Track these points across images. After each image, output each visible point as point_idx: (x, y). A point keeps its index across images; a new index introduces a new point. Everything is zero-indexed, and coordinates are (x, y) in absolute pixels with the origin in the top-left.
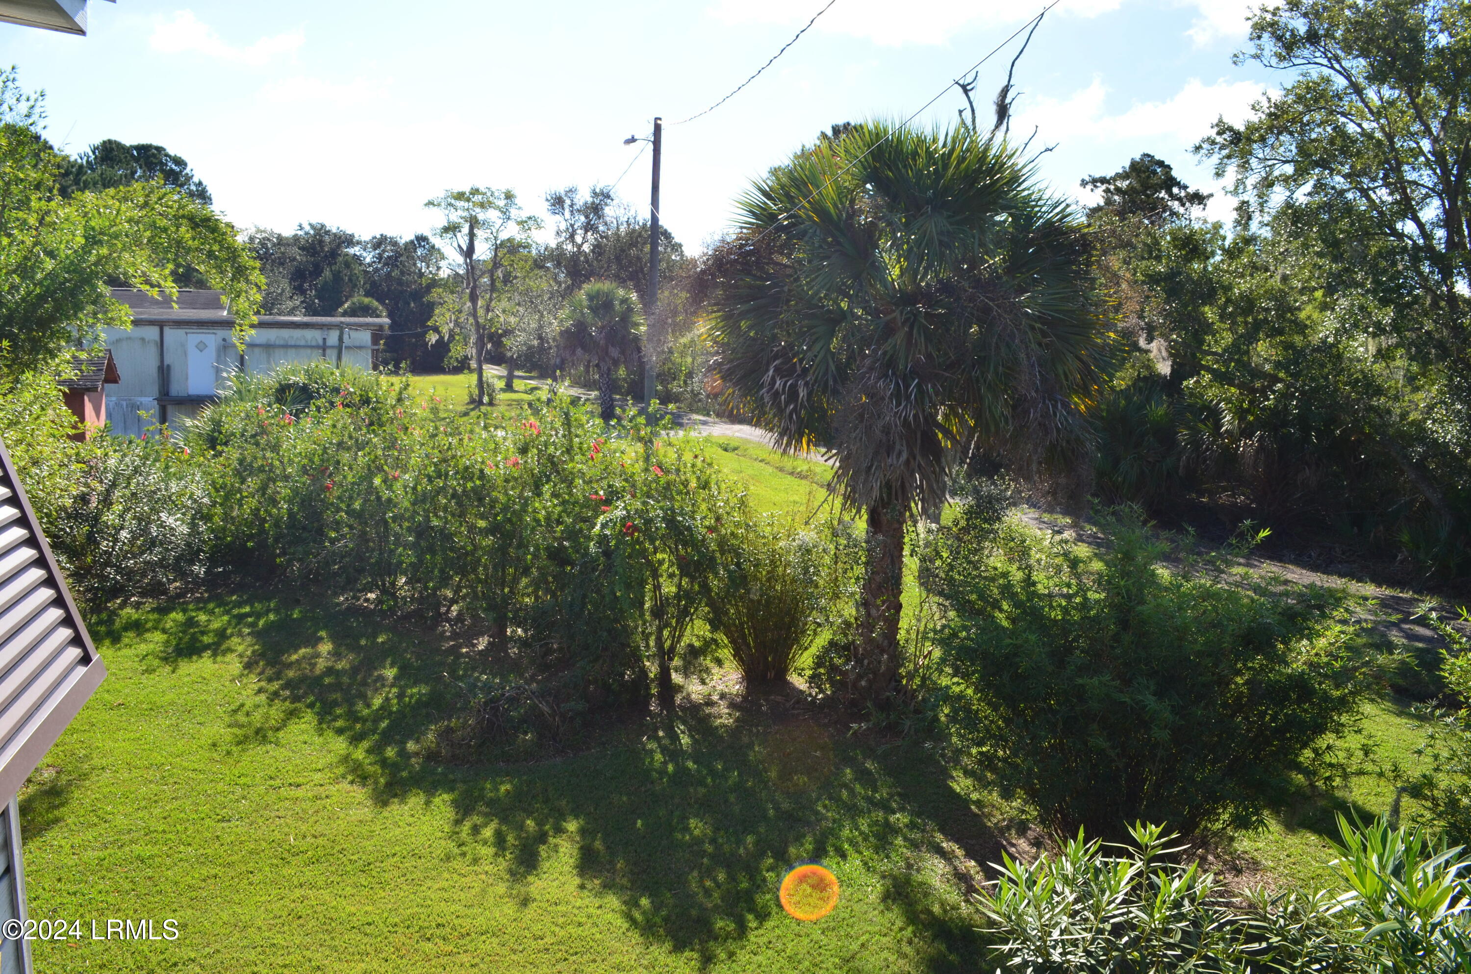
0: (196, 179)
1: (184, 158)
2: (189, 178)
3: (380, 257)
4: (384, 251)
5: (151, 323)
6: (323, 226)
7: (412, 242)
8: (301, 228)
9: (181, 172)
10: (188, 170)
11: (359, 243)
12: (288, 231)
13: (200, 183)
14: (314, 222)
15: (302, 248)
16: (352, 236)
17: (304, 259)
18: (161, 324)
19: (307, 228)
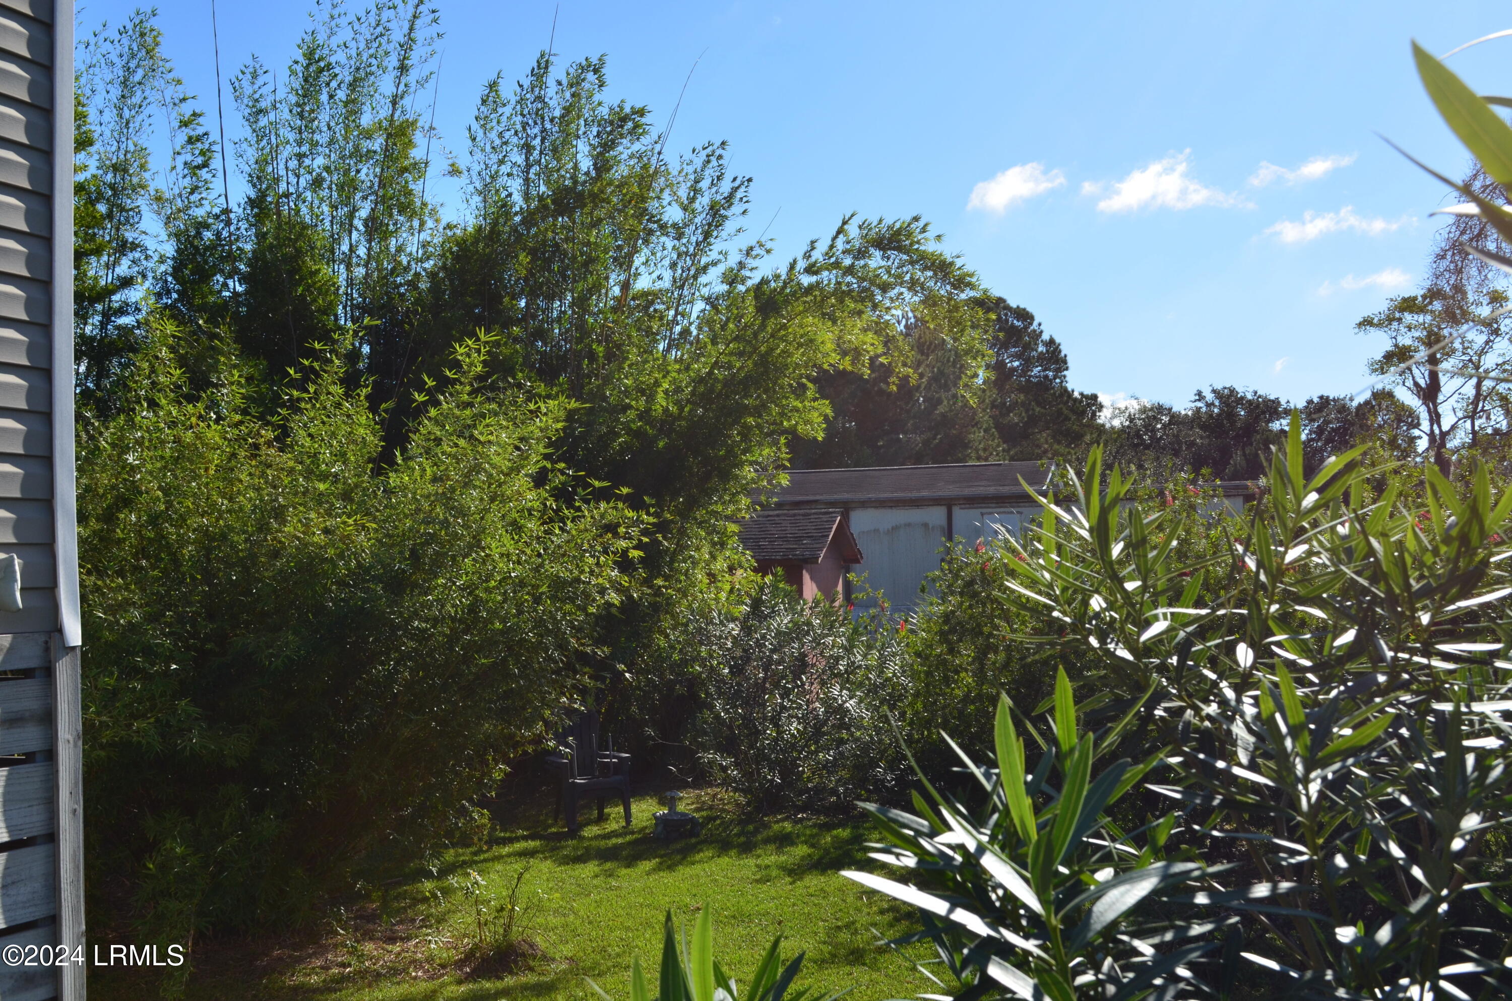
0: (1046, 337)
1: (1029, 309)
2: (1038, 335)
3: (1320, 431)
4: (1327, 422)
5: (936, 502)
6: (1232, 391)
7: (1367, 403)
8: (1200, 396)
9: (1026, 328)
10: (1035, 326)
11: (1287, 412)
12: (1183, 405)
13: (1052, 341)
14: (1219, 387)
15: (1203, 427)
16: (1276, 402)
17: (1206, 441)
18: (949, 504)
19: (1210, 397)
